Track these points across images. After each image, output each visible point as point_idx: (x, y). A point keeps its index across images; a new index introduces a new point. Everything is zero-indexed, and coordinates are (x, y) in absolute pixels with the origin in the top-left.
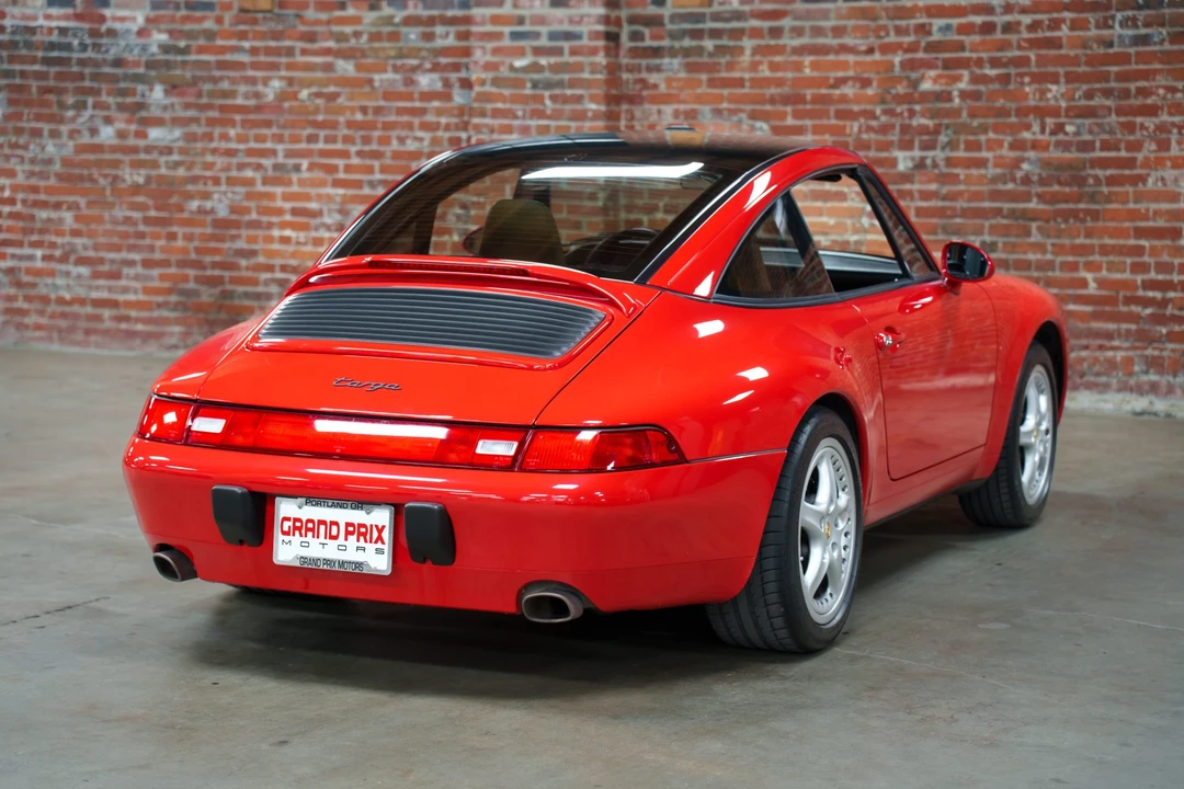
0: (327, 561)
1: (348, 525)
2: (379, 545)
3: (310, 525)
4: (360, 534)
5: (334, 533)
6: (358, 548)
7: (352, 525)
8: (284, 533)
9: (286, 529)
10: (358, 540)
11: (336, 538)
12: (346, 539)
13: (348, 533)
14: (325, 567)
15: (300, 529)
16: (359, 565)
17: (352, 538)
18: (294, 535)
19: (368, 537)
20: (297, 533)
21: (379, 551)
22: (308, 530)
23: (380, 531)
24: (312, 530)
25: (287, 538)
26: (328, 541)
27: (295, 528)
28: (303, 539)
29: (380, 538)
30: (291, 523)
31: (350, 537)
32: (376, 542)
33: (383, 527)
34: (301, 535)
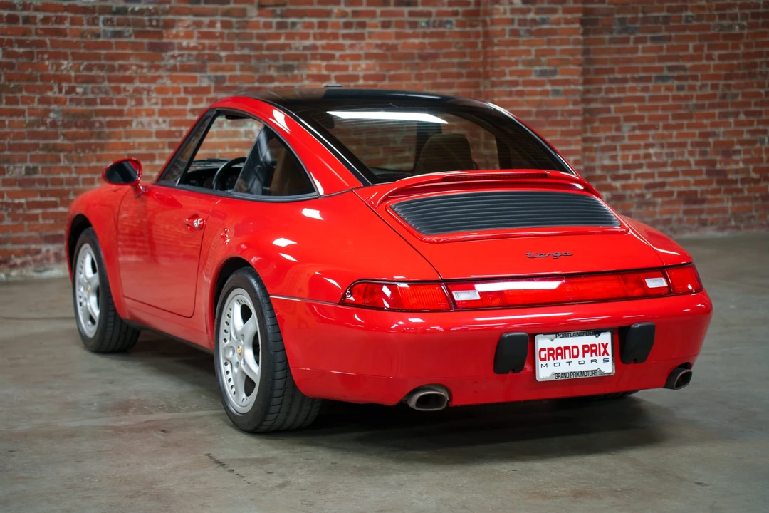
0: (573, 373)
1: (584, 346)
2: (605, 356)
3: (559, 351)
4: (592, 351)
5: (575, 353)
6: (592, 361)
7: (587, 346)
8: (542, 359)
9: (543, 356)
10: (592, 356)
11: (577, 356)
12: (584, 356)
13: (584, 352)
14: (572, 377)
15: (552, 355)
16: (594, 372)
17: (588, 355)
18: (549, 359)
19: (598, 352)
20: (551, 358)
21: (606, 360)
22: (558, 354)
23: (605, 347)
24: (561, 354)
25: (544, 363)
26: (572, 360)
27: (549, 355)
28: (556, 361)
29: (605, 352)
30: (546, 352)
31: (586, 354)
32: (603, 355)
33: (607, 344)
34: (554, 359)
